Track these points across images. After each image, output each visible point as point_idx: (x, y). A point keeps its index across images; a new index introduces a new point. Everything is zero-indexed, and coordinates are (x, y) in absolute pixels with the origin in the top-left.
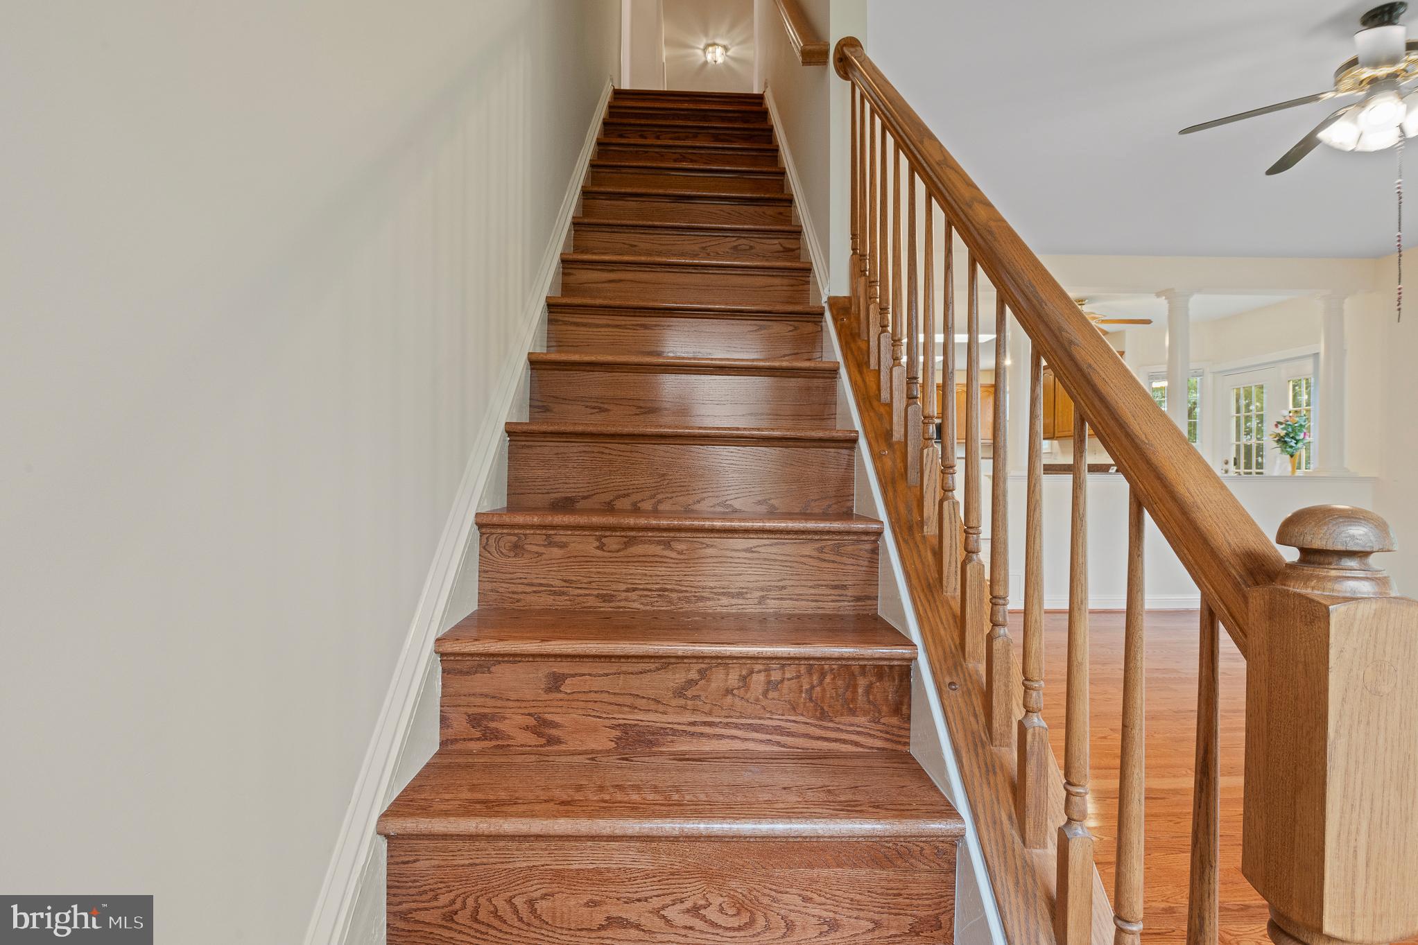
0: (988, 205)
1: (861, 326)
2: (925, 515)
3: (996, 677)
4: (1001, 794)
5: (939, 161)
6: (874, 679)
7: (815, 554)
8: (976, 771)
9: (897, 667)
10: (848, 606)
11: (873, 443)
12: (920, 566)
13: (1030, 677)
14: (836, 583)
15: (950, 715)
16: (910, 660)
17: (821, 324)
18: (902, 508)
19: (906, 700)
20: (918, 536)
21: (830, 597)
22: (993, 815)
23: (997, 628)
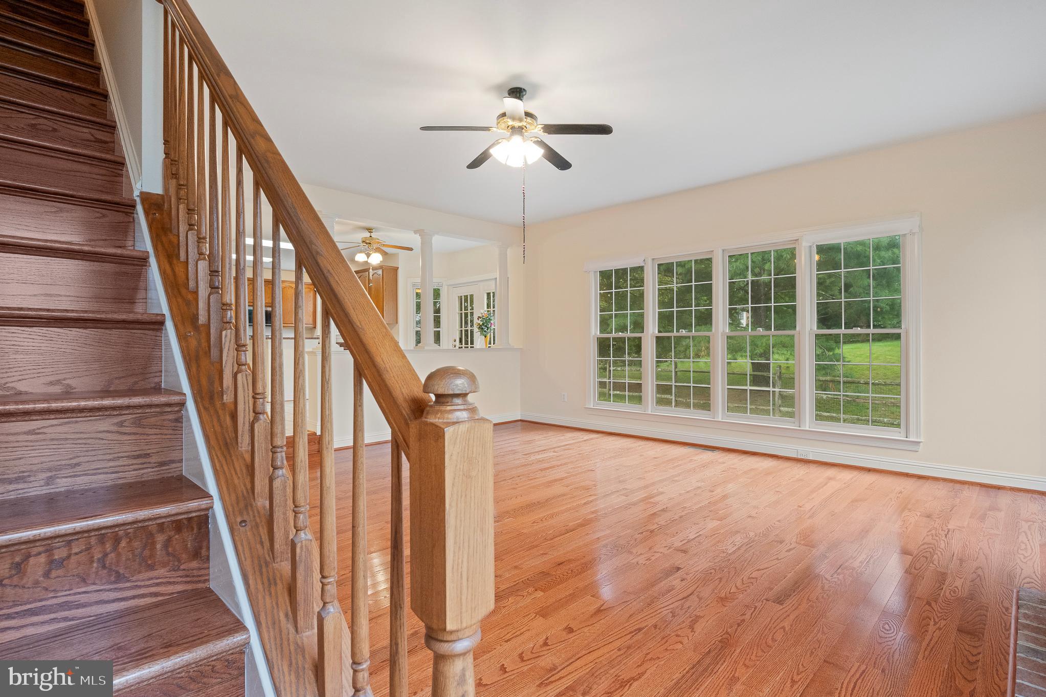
0: (268, 139)
1: (173, 222)
2: (225, 386)
3: (276, 509)
4: (280, 600)
5: (232, 95)
6: (172, 533)
7: (115, 428)
8: (260, 587)
9: (195, 518)
10: (152, 472)
11: (179, 324)
12: (218, 429)
13: (297, 504)
14: (138, 453)
15: (240, 547)
16: (207, 509)
17: (133, 215)
18: (204, 382)
19: (205, 544)
20: (218, 404)
21: (131, 467)
22: (273, 616)
23: (276, 471)
